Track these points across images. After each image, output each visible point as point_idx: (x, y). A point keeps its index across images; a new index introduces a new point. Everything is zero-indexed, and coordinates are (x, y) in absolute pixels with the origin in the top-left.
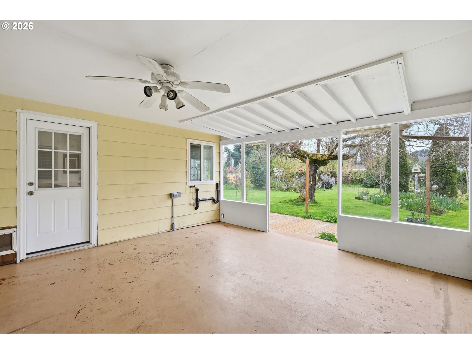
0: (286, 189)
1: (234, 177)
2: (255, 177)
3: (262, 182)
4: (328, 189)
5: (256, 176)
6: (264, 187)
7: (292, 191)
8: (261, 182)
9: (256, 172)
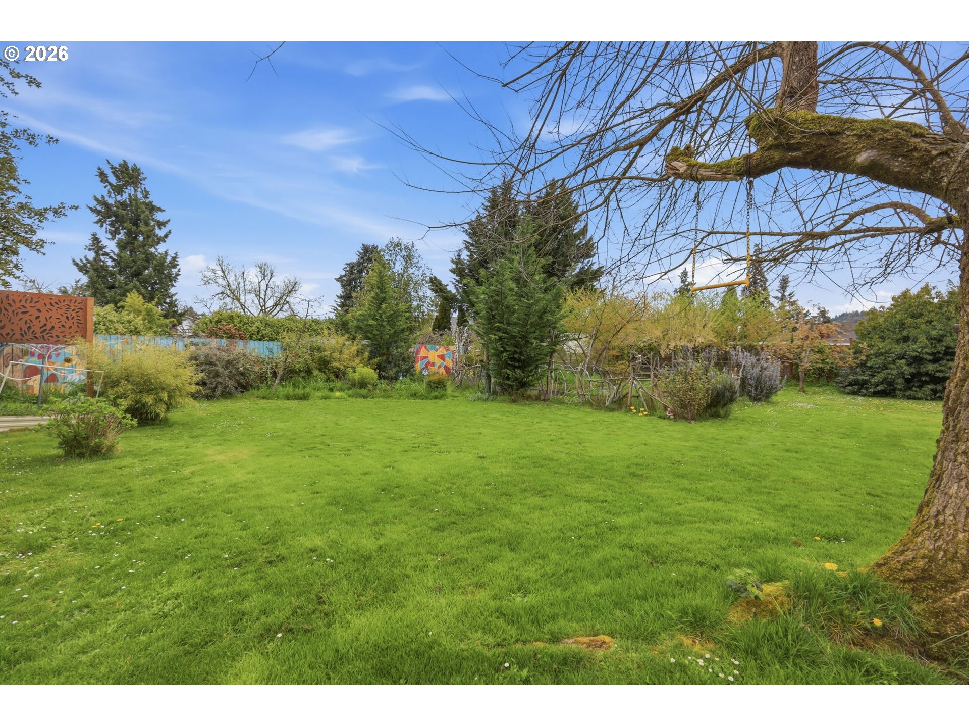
0: (613, 402)
1: (442, 357)
2: (498, 356)
3: (523, 372)
4: (759, 400)
5: (502, 352)
6: (529, 392)
7: (642, 412)
8: (518, 371)
9: (500, 334)
